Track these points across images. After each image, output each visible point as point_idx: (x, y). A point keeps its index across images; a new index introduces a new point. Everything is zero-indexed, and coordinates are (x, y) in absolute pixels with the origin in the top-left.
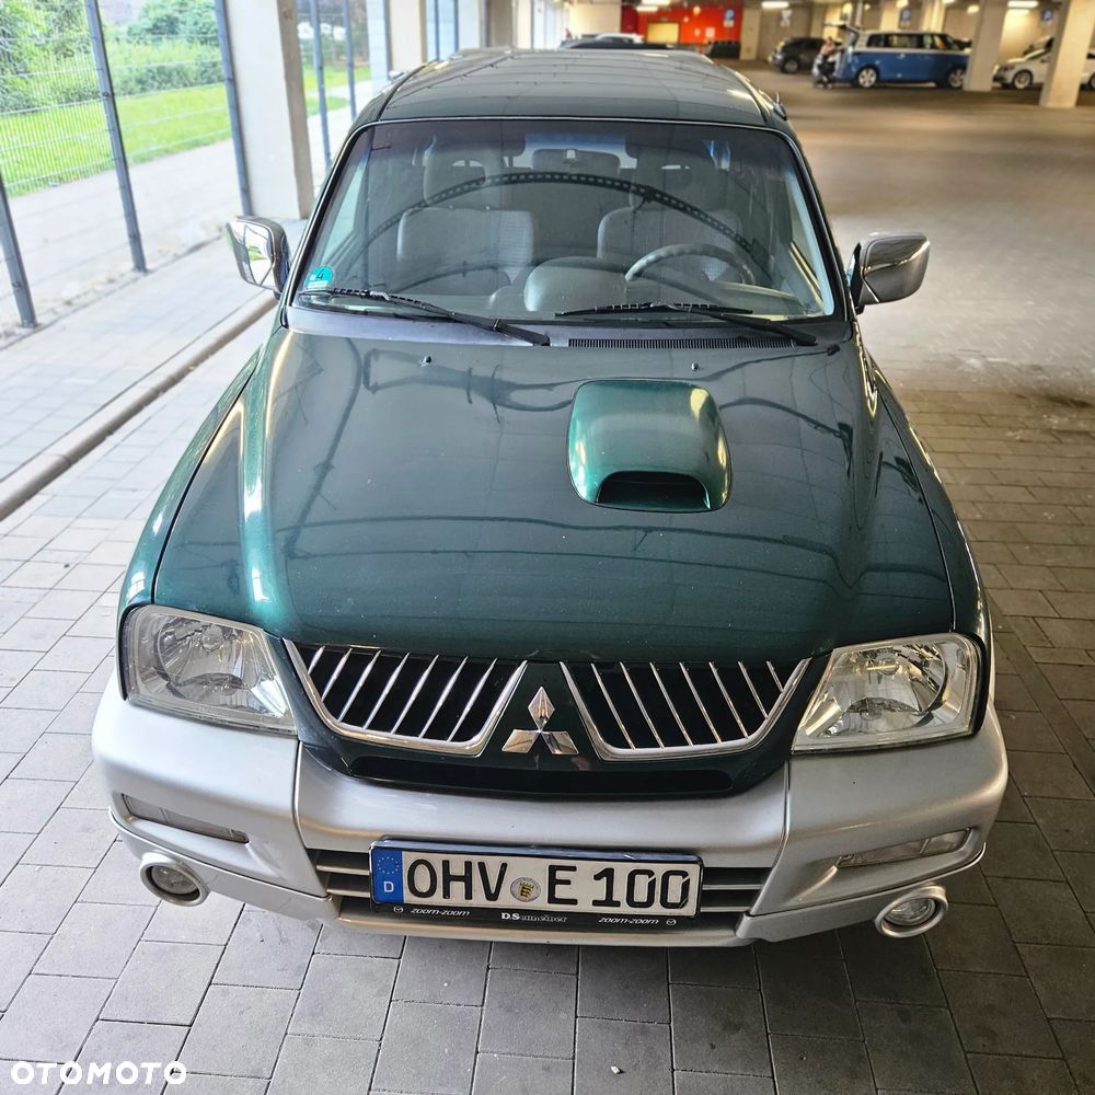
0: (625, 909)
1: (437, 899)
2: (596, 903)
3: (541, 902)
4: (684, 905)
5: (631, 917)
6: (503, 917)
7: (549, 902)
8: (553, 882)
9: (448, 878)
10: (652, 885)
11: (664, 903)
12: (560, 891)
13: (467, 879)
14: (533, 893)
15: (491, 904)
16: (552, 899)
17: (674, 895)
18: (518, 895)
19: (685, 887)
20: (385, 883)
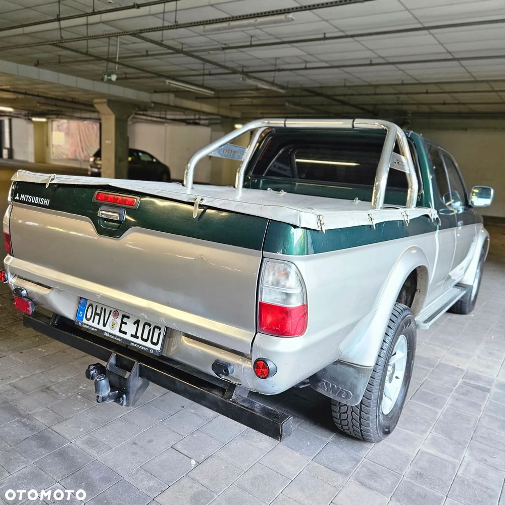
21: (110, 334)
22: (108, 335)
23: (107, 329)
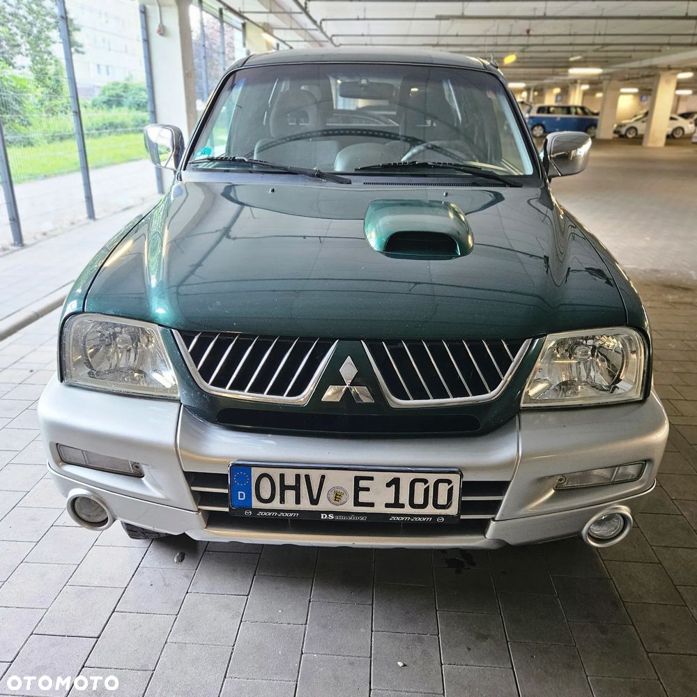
0: (408, 510)
1: (276, 504)
2: (387, 505)
3: (349, 506)
4: (449, 506)
5: (412, 516)
6: (322, 517)
7: (355, 505)
8: (357, 489)
9: (284, 487)
10: (427, 491)
11: (436, 505)
12: (363, 497)
13: (297, 488)
14: (343, 499)
15: (314, 508)
16: (357, 503)
17: (442, 500)
18: (333, 501)
19: (450, 492)
20: (239, 492)
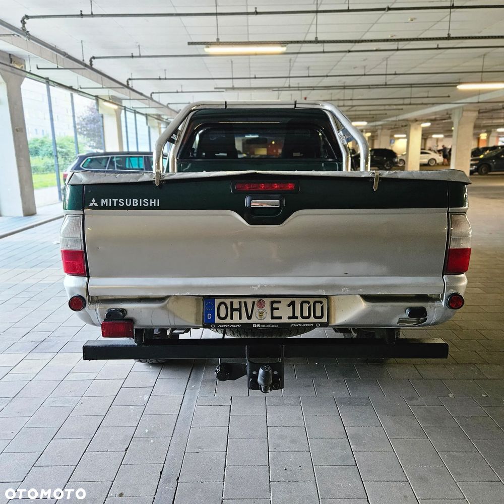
21: (261, 324)
22: (259, 326)
23: (254, 320)
